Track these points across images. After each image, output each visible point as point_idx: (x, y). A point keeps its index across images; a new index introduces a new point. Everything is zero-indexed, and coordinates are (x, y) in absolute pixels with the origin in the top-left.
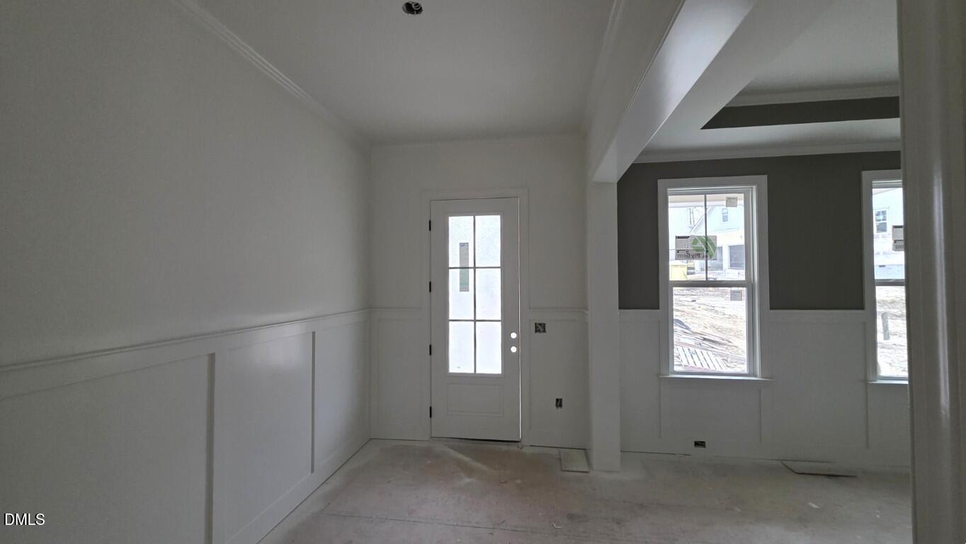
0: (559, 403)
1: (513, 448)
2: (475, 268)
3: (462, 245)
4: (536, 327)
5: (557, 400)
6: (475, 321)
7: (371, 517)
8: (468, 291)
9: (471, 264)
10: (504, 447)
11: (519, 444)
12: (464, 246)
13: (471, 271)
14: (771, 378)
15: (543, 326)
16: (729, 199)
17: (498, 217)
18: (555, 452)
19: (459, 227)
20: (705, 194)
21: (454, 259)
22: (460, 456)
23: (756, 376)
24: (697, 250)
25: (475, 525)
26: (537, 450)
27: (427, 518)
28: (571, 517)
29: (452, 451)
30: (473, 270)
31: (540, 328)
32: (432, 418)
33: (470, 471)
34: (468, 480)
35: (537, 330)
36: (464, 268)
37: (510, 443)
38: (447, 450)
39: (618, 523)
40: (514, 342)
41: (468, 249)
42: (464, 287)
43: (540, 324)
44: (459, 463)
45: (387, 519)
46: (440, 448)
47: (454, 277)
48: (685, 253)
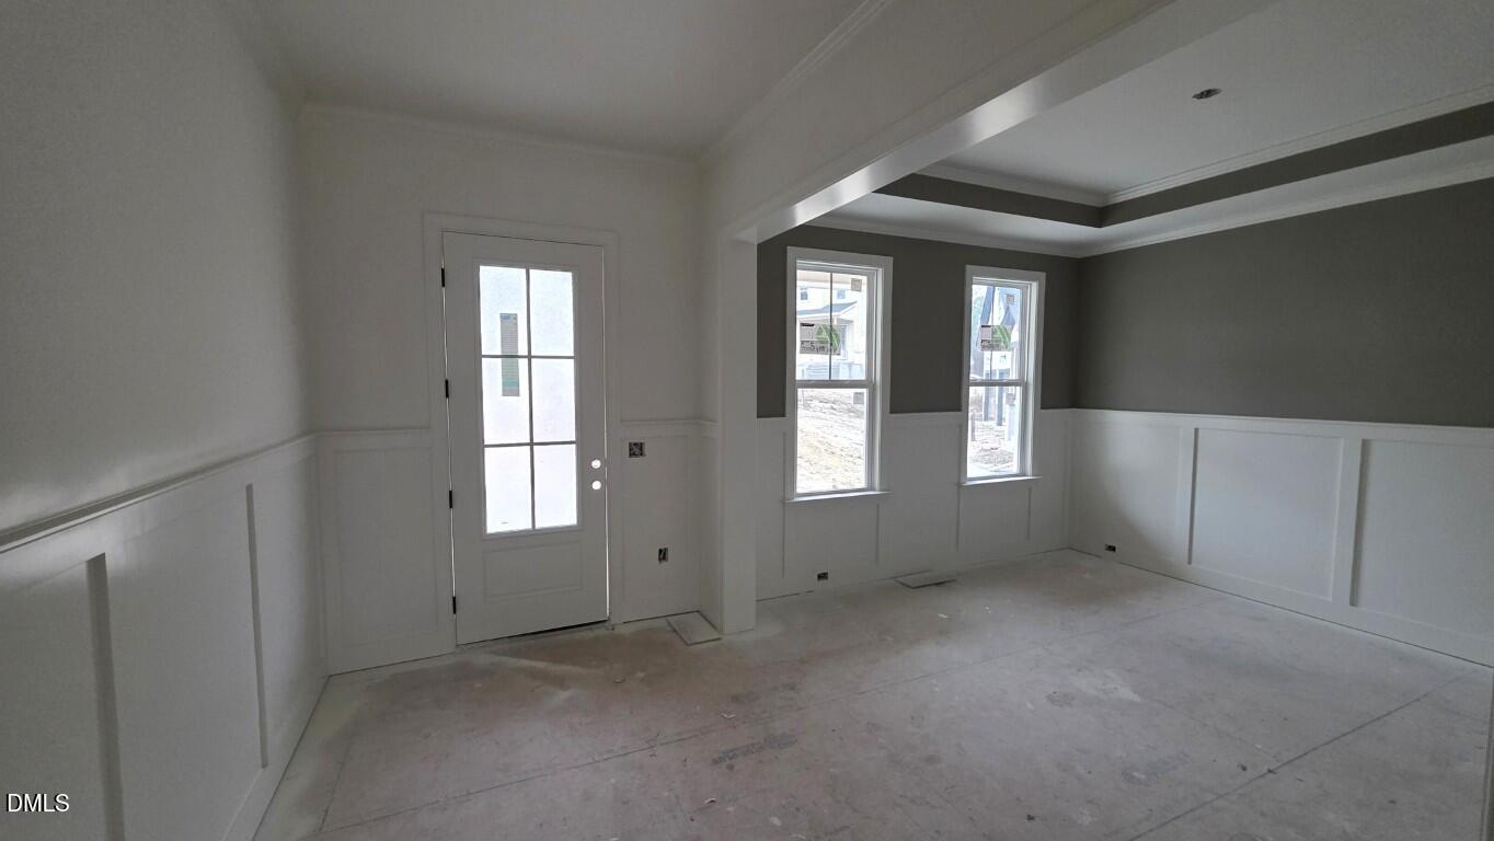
0: (663, 554)
1: (600, 631)
2: (530, 357)
3: (505, 317)
4: (630, 450)
5: (660, 551)
6: (532, 444)
7: (438, 802)
8: (518, 395)
9: (523, 350)
10: (586, 634)
11: (606, 624)
12: (508, 320)
13: (523, 363)
14: (888, 490)
15: (640, 446)
16: (853, 280)
17: (569, 275)
18: (662, 623)
19: (499, 287)
20: (832, 272)
21: (491, 340)
22: (525, 663)
23: (874, 490)
24: (822, 342)
25: (621, 752)
26: (639, 626)
27: (540, 769)
28: (736, 699)
29: (504, 659)
30: (526, 360)
31: (637, 450)
32: (458, 612)
33: (561, 682)
34: (563, 695)
35: (632, 454)
36: (509, 356)
37: (592, 626)
38: (496, 659)
39: (792, 689)
40: (597, 475)
41: (516, 324)
42: (510, 388)
43: (635, 444)
44: (533, 674)
45: (469, 794)
46: (482, 659)
47: (491, 372)
48: (809, 345)
